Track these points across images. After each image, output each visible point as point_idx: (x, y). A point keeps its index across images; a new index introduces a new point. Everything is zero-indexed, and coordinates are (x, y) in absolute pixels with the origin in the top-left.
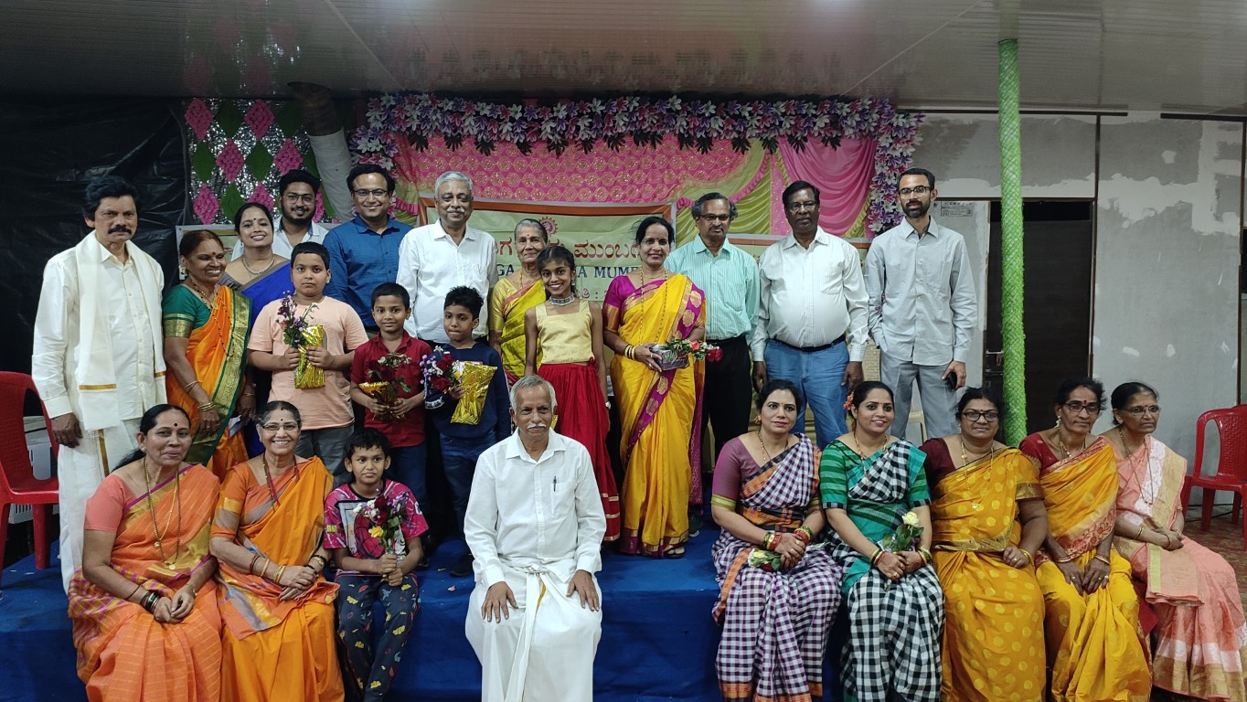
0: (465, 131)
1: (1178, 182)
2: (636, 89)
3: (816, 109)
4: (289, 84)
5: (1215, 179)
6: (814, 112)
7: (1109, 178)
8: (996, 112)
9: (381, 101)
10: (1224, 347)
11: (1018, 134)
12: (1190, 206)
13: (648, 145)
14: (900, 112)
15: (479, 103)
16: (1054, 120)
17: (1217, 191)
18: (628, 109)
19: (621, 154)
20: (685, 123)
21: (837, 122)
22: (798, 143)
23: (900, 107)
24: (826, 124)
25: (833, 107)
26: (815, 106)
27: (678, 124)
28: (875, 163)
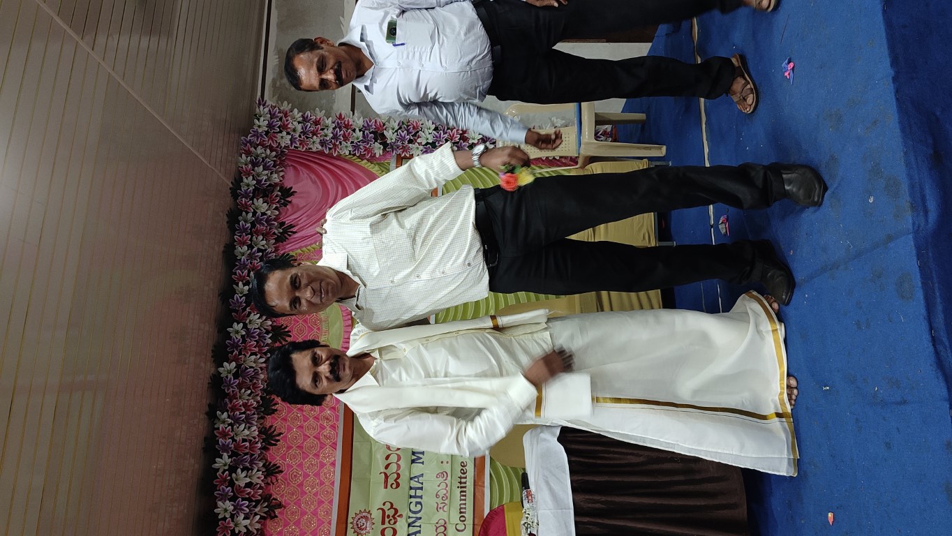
3: (247, 213)
6: (250, 215)
18: (229, 425)
19: (283, 430)
21: (265, 190)
22: (286, 233)
24: (264, 203)
25: (246, 195)
26: (244, 213)
27: (254, 365)
28: (309, 151)
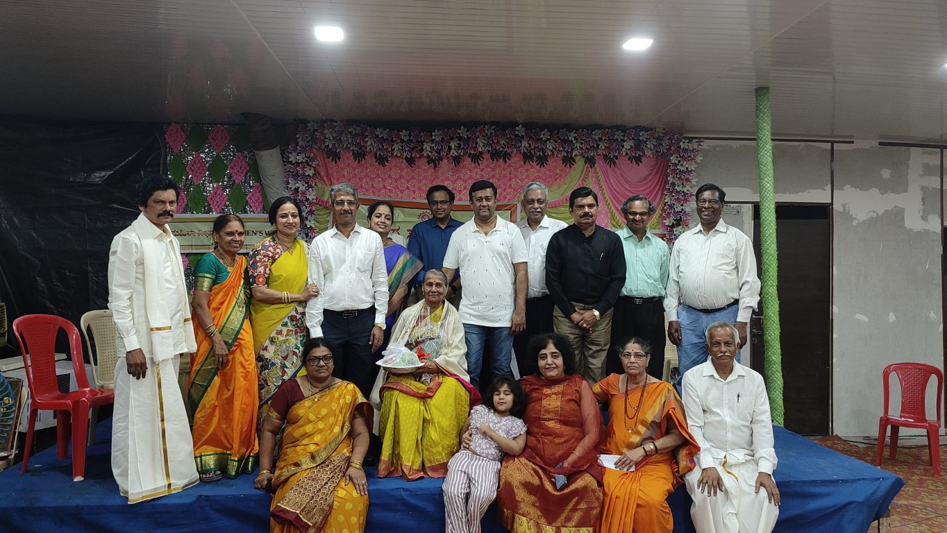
0: (368, 148)
1: (893, 192)
2: (493, 120)
3: (624, 136)
4: (242, 114)
5: (921, 190)
6: (623, 138)
7: (841, 188)
8: (754, 139)
9: (308, 126)
10: (932, 315)
11: (771, 155)
12: (904, 209)
13: (501, 160)
14: (686, 138)
15: (378, 129)
16: (800, 145)
17: (923, 199)
18: (486, 134)
19: (481, 166)
20: (527, 145)
21: (640, 146)
22: (610, 161)
23: (685, 135)
24: (631, 146)
25: (636, 135)
26: (622, 134)
27: (523, 146)
28: (667, 175)
